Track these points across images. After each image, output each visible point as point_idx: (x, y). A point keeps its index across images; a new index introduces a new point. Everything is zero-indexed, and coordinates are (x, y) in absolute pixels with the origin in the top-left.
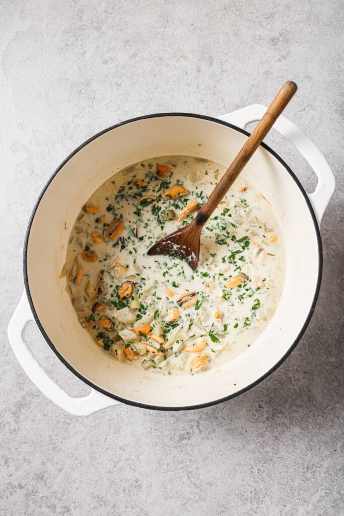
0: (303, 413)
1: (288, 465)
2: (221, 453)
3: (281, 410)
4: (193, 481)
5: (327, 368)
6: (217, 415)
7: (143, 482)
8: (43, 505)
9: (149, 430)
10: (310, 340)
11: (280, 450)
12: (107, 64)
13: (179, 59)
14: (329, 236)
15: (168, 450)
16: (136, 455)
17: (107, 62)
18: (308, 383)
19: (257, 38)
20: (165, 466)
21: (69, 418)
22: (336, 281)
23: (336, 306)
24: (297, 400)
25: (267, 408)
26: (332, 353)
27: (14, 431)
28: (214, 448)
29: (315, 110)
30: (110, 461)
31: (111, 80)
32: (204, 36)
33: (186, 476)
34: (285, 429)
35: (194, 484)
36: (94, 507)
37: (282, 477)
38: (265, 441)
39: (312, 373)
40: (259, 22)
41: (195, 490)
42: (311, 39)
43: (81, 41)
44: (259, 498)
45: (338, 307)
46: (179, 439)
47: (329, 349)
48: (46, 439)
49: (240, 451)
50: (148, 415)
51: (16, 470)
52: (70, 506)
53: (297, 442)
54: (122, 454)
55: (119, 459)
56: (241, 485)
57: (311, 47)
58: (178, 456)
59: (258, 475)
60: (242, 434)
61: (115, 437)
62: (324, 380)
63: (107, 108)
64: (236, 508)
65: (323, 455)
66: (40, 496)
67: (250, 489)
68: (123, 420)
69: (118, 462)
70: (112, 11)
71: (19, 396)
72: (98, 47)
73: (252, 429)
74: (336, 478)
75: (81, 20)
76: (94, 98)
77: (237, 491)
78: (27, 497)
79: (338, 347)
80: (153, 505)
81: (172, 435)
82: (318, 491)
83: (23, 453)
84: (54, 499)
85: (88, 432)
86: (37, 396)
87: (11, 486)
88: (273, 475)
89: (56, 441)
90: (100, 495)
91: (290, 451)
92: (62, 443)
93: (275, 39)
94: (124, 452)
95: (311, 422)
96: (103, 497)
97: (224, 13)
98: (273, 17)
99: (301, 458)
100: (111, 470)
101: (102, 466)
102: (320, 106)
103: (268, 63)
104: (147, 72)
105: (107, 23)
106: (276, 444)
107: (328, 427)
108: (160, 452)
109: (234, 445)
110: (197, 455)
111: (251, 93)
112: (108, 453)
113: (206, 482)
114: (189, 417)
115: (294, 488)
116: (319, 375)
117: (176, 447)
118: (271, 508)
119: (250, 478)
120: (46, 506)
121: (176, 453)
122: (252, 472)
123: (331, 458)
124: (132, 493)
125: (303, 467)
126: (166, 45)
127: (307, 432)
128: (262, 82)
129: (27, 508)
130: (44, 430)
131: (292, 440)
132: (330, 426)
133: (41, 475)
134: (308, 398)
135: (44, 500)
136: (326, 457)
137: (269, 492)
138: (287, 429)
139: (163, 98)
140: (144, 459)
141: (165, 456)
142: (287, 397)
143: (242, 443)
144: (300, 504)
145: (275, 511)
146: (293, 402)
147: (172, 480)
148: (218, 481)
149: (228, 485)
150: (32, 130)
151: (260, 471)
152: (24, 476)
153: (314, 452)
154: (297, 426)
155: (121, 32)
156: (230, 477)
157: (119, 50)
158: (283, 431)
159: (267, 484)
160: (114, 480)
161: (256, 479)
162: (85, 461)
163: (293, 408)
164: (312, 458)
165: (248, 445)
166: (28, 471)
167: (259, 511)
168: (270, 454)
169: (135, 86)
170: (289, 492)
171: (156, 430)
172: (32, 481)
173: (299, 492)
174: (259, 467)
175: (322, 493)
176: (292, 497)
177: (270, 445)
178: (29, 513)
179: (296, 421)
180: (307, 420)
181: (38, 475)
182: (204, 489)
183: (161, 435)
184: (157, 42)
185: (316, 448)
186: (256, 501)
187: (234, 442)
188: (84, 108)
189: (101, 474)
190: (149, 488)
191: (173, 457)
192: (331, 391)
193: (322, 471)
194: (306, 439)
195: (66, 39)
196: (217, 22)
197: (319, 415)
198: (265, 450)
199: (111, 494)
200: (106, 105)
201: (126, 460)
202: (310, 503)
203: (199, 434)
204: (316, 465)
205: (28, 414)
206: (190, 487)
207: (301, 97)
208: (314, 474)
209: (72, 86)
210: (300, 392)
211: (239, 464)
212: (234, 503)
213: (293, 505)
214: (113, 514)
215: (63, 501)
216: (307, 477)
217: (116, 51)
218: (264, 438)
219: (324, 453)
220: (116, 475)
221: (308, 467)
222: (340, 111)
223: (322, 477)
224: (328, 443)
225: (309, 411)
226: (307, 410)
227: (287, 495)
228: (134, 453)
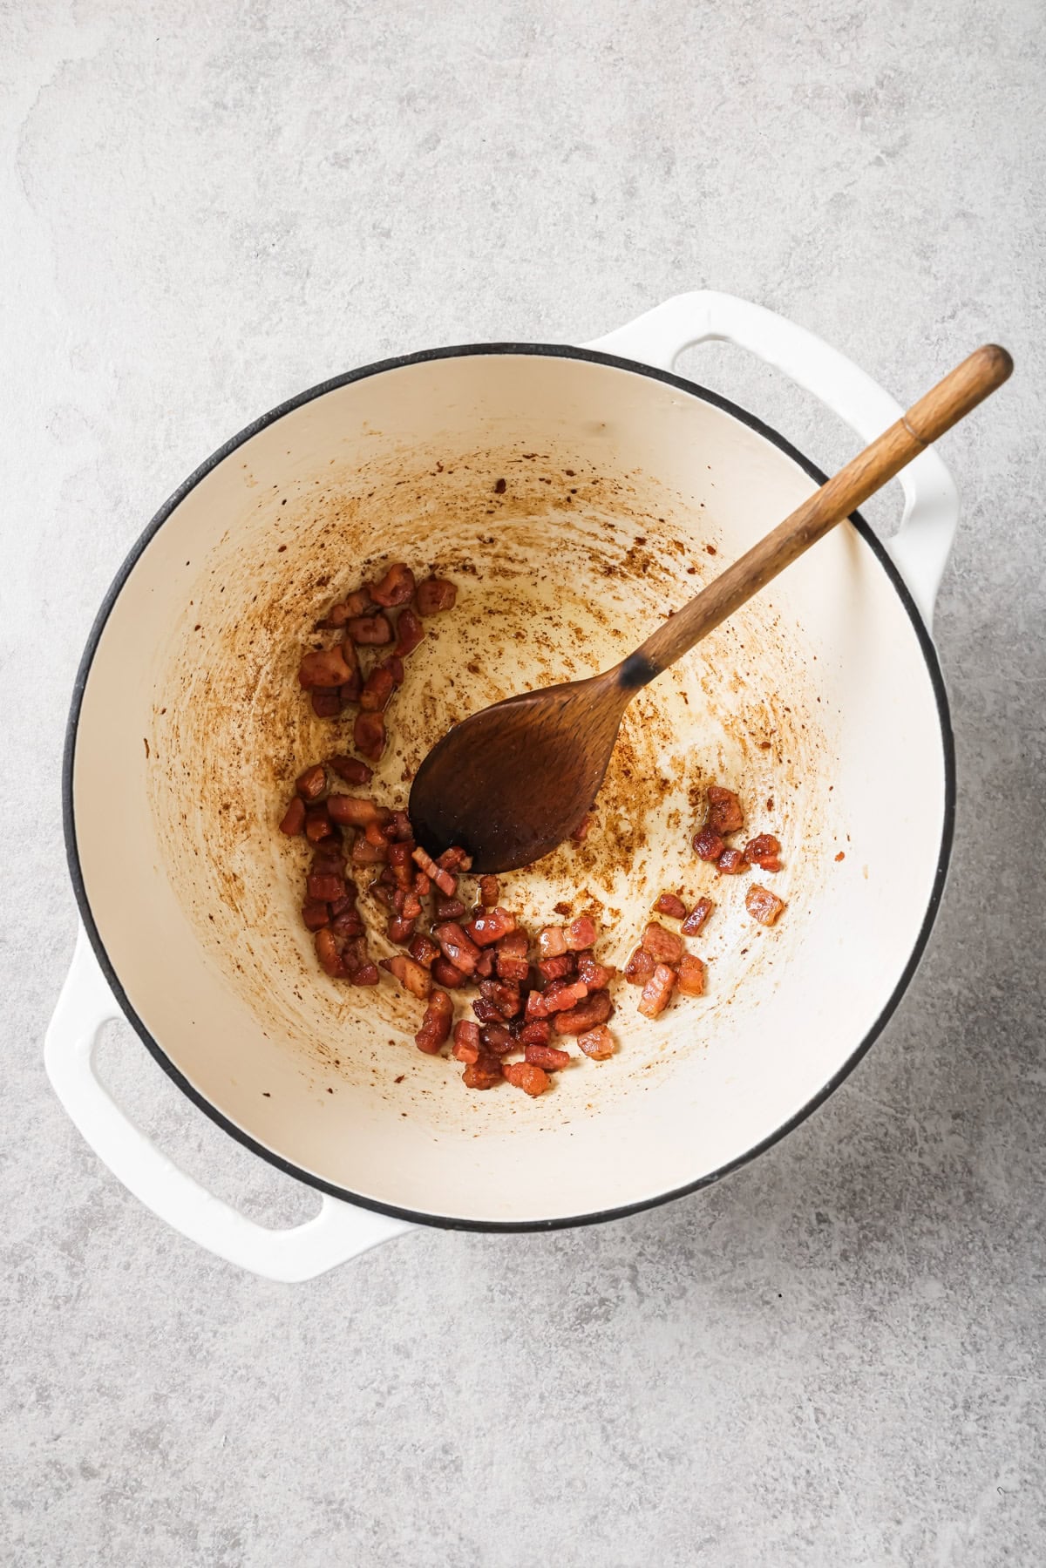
0: (951, 1238)
1: (907, 1396)
2: (703, 1360)
3: (884, 1231)
4: (620, 1447)
5: (1023, 1101)
6: (690, 1246)
7: (466, 1450)
8: (157, 1527)
9: (485, 1292)
10: (971, 1017)
11: (883, 1352)
12: (347, 168)
13: (567, 156)
14: (1028, 702)
15: (541, 1353)
16: (445, 1370)
17: (347, 160)
18: (966, 1148)
19: (809, 92)
20: (533, 1404)
24: (933, 1198)
25: (843, 1224)
27: (68, 1299)
28: (681, 1346)
29: (986, 316)
30: (366, 1387)
31: (359, 216)
32: (647, 85)
33: (599, 1431)
34: (896, 1288)
35: (623, 1457)
36: (314, 1533)
37: (892, 1433)
38: (836, 1323)
39: (975, 1117)
40: (813, 41)
41: (625, 1476)
42: (974, 97)
43: (266, 92)
44: (821, 1497)
46: (577, 1318)
48: (165, 1323)
49: (760, 1353)
50: (480, 1245)
51: (73, 1421)
52: (241, 1529)
53: (933, 1326)
54: (403, 1366)
55: (393, 1384)
56: (765, 1458)
57: (974, 121)
58: (574, 1370)
59: (815, 1426)
60: (767, 1303)
61: (379, 1316)
62: (1012, 1138)
63: (349, 304)
64: (750, 1529)
65: (1012, 1366)
66: (150, 1499)
67: (792, 1469)
68: (405, 1263)
69: (389, 1393)
71: (80, 1192)
72: (318, 113)
73: (796, 1287)
75: (264, 28)
76: (308, 274)
77: (755, 1477)
78: (109, 1502)
80: (498, 1523)
81: (555, 1307)
82: (997, 1475)
83: (96, 1366)
84: (192, 1509)
85: (297, 1300)
87: (59, 1471)
88: (862, 1428)
89: (197, 1329)
90: (333, 1494)
91: (913, 1353)
92: (214, 1336)
93: (864, 96)
94: (406, 1361)
95: (974, 1266)
96: (343, 1500)
97: (706, 14)
98: (858, 27)
99: (945, 1375)
100: (369, 1415)
101: (340, 1405)
102: (1001, 305)
103: (842, 171)
104: (469, 193)
105: (345, 37)
106: (869, 1332)
107: (1027, 1280)
108: (519, 1360)
109: (743, 1335)
110: (629, 1368)
111: (792, 263)
112: (358, 1364)
113: (659, 1450)
114: (606, 1251)
115: (925, 1466)
116: (1000, 1125)
117: (567, 1343)
118: (857, 1530)
119: (793, 1436)
120: (168, 1532)
121: (567, 1362)
122: (797, 1418)
123: (1037, 1374)
124: (432, 1486)
125: (952, 1402)
126: (529, 112)
127: (963, 1296)
128: (823, 231)
129: (106, 1538)
130: (161, 1295)
131: (918, 1319)
132: (1034, 1277)
133: (152, 1437)
134: (965, 1194)
135: (160, 1512)
136: (1022, 1373)
137: (850, 1478)
138: (902, 1287)
139: (522, 277)
140: (470, 1383)
141: (533, 1371)
142: (901, 1191)
143: (766, 1330)
144: (945, 1516)
145: (868, 1538)
146: (919, 1206)
147: (555, 1445)
148: (694, 1447)
149: (724, 1459)
150: (115, 371)
151: (821, 1416)
152: (98, 1438)
153: (984, 1357)
154: (932, 1277)
155: (389, 67)
156: (731, 1433)
157: (383, 124)
158: (890, 1294)
159: (843, 1455)
160: (378, 1446)
161: (812, 1439)
162: (287, 1389)
163: (921, 1222)
164: (978, 1375)
165: (785, 1337)
166: (110, 1423)
167: (818, 1539)
168: (853, 1362)
169: (434, 238)
170: (912, 1478)
171: (504, 1294)
172: (122, 1454)
173: (941, 1478)
174: (820, 1404)
175: (1012, 1483)
176: (918, 1493)
177: (852, 1336)
178: (115, 1551)
179: (929, 1262)
180: (964, 1259)
181: (141, 1434)
182: (654, 1473)
183: (522, 1307)
184: (500, 102)
185: (991, 1344)
186: (811, 1507)
187: (741, 1326)
188: (276, 303)
189: (336, 1430)
190: (484, 1470)
191: (558, 1375)
192: (1035, 1172)
193: (1010, 1414)
194: (962, 1317)
195: (218, 87)
196: (686, 43)
197: (999, 1245)
198: (837, 1352)
199: (369, 1491)
200: (343, 295)
201: (413, 1385)
202: (975, 1512)
203: (636, 1304)
204: (991, 1397)
205: (111, 1246)
206: (611, 1467)
207: (943, 277)
208: (987, 1425)
209: (238, 236)
210: (942, 1175)
211: (757, 1394)
212: (743, 1512)
213: (924, 1519)
214: (373, 1551)
215: (221, 1513)
216: (963, 1432)
217: (374, 125)
218: (833, 1314)
219: (1016, 1359)
220: (383, 1433)
221: (966, 1401)
223: (1011, 1433)
224: (1026, 1329)
225: (968, 1232)
226: (963, 1229)
227: (904, 1488)
228: (438, 1363)
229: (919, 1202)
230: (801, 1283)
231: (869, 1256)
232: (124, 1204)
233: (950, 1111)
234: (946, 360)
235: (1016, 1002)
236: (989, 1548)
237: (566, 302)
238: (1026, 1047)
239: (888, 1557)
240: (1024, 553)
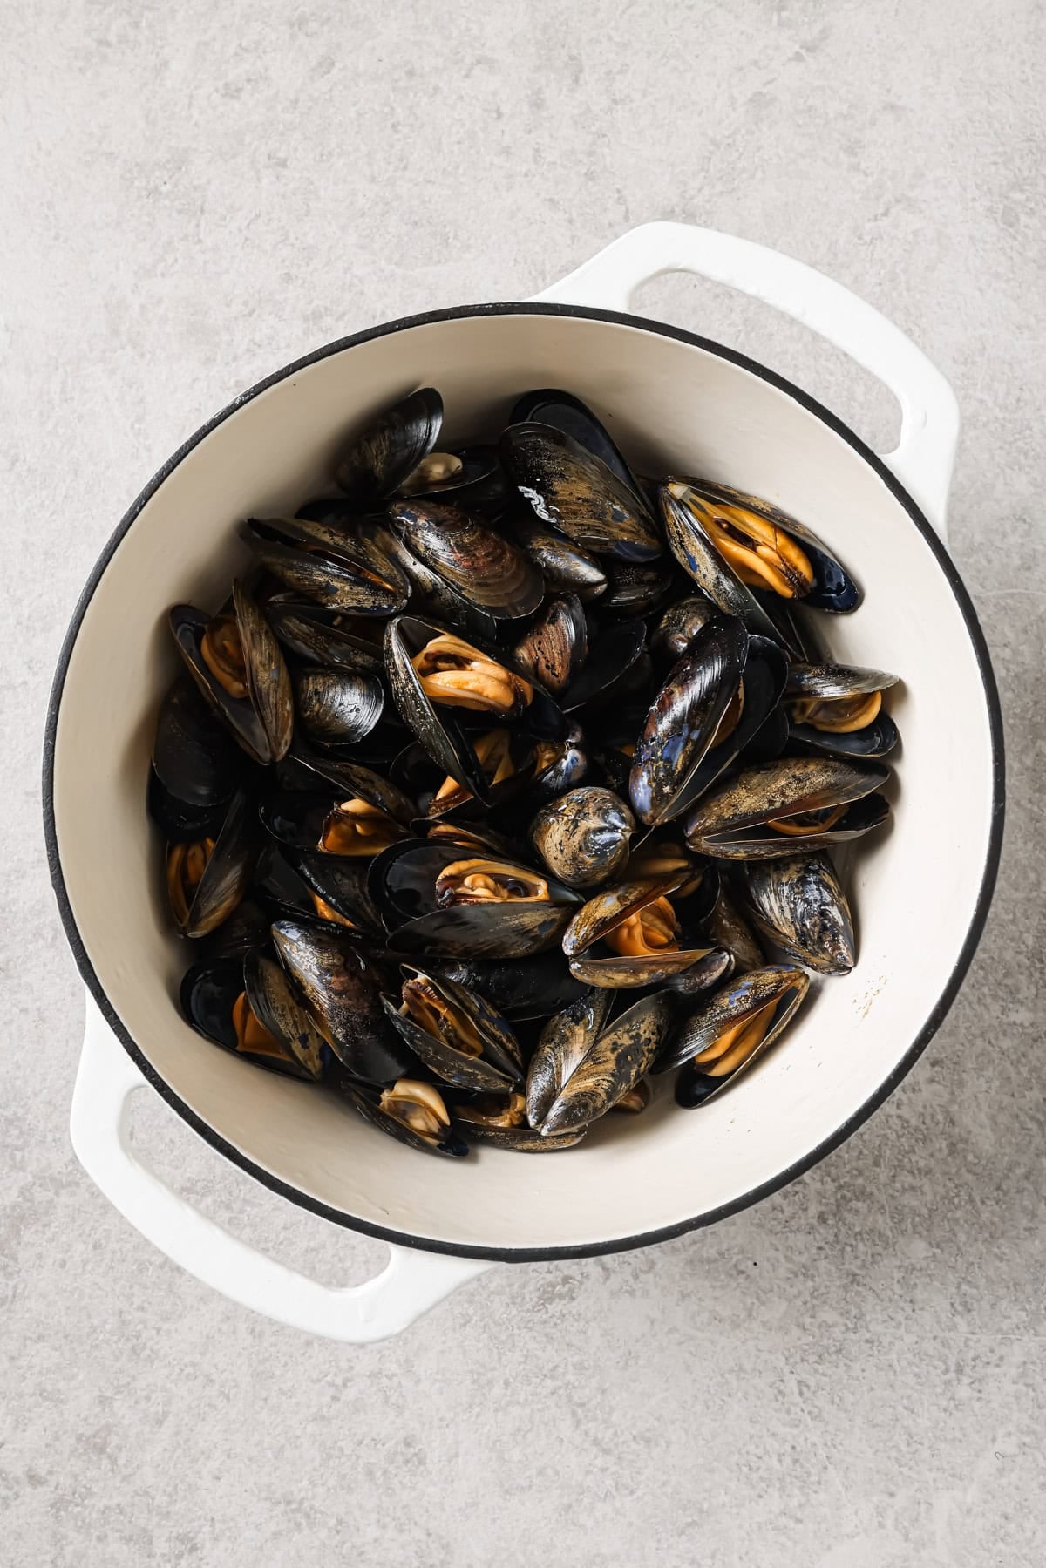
0: (935, 1195)
1: (895, 1363)
2: (676, 1336)
3: (863, 1189)
4: (592, 1432)
5: (1006, 1043)
7: (429, 1442)
8: (110, 1535)
11: (868, 1318)
12: (238, 98)
13: (470, 70)
14: (989, 616)
15: (503, 1337)
18: (947, 1096)
20: (497, 1390)
22: (1021, 761)
23: (1025, 843)
24: (914, 1151)
26: (1020, 996)
28: (652, 1323)
29: (921, 212)
30: (319, 1381)
31: (253, 147)
33: (570, 1416)
35: (596, 1442)
36: (275, 1534)
37: (880, 1403)
38: (816, 1289)
39: (955, 1063)
41: (599, 1462)
43: (151, 26)
44: (809, 1474)
45: (1030, 846)
46: (540, 1298)
47: (1009, 981)
48: (105, 1322)
49: (738, 1326)
51: (16, 1428)
52: (198, 1532)
53: (920, 1287)
54: (358, 1357)
55: (349, 1375)
56: (747, 1436)
57: (897, 10)
58: (539, 1353)
59: (799, 1399)
60: (742, 1272)
62: (997, 1083)
63: (246, 239)
64: (735, 1511)
65: (1005, 1325)
66: (101, 1505)
67: (776, 1446)
68: (354, 1248)
69: (345, 1385)
71: (10, 1188)
72: (206, 44)
73: (772, 1253)
76: (202, 211)
77: (737, 1456)
78: (59, 1510)
79: (1037, 975)
80: (467, 1517)
81: (516, 1287)
82: (994, 1440)
83: (37, 1369)
84: (145, 1514)
86: (69, 1184)
87: (5, 1480)
88: (850, 1398)
89: (140, 1327)
90: (292, 1493)
91: (900, 1317)
92: (158, 1334)
95: (962, 1222)
96: (303, 1499)
99: (935, 1338)
100: (325, 1410)
101: (293, 1400)
102: (936, 200)
103: (760, 68)
104: (367, 116)
106: (852, 1298)
107: (1018, 1234)
108: (480, 1345)
109: (718, 1308)
110: (598, 1348)
111: (712, 169)
112: (310, 1357)
113: (634, 1432)
115: (918, 1434)
116: (982, 1070)
117: (530, 1325)
118: (848, 1505)
119: (776, 1411)
120: (121, 1538)
121: (531, 1345)
122: (780, 1392)
123: (1032, 1331)
124: (396, 1480)
125: (943, 1367)
126: (427, 28)
127: (950, 1254)
128: (743, 132)
129: (58, 1547)
130: (99, 1293)
131: (903, 1282)
132: (1025, 1229)
133: (99, 1441)
134: (947, 1146)
135: (113, 1518)
136: (1016, 1331)
137: (839, 1451)
138: (886, 1248)
139: (427, 199)
140: (429, 1372)
141: (496, 1357)
142: (879, 1145)
143: (741, 1301)
144: (940, 1486)
145: (860, 1512)
146: (900, 1161)
147: (523, 1433)
148: (671, 1428)
149: (704, 1439)
151: (805, 1389)
152: (43, 1444)
153: (976, 1317)
154: (917, 1236)
156: (710, 1411)
157: (275, 50)
158: (873, 1256)
159: (830, 1428)
160: (336, 1442)
161: (796, 1414)
162: (236, 1386)
163: (902, 1178)
164: (969, 1336)
165: (763, 1308)
166: (55, 1429)
167: (808, 1517)
168: (836, 1330)
169: (332, 165)
170: (904, 1448)
172: (69, 1459)
173: (935, 1446)
174: (804, 1376)
175: (1009, 1446)
176: (912, 1463)
177: (833, 1303)
178: (69, 1560)
179: (913, 1220)
180: (949, 1215)
181: (88, 1439)
182: (629, 1457)
183: (480, 1289)
184: (396, 19)
185: (982, 1303)
186: (799, 1484)
187: (716, 1298)
188: (170, 244)
189: (290, 1427)
190: (449, 1461)
191: (522, 1359)
192: (1022, 1118)
193: (1005, 1375)
194: (950, 1276)
195: (101, 24)
197: (988, 1198)
198: (820, 1320)
199: (329, 1489)
200: (240, 231)
201: (369, 1377)
202: (972, 1479)
203: (601, 1280)
204: (985, 1360)
205: (45, 1244)
206: (583, 1453)
207: (873, 173)
208: (980, 1388)
209: (128, 175)
210: (923, 1127)
211: (736, 1369)
212: (726, 1493)
213: (918, 1490)
214: (337, 1550)
215: (175, 1517)
216: (956, 1397)
217: (265, 52)
218: (812, 1280)
219: (1010, 1317)
220: (341, 1428)
221: (958, 1365)
222: (1001, 211)
223: (1007, 1395)
224: (1019, 1284)
225: (953, 1185)
226: (948, 1182)
227: (896, 1459)
228: (394, 1352)
230: (777, 1250)
231: (849, 1217)
234: (881, 260)
235: (993, 938)
236: (988, 1515)
237: (474, 222)
238: (1006, 986)
239: (881, 1531)
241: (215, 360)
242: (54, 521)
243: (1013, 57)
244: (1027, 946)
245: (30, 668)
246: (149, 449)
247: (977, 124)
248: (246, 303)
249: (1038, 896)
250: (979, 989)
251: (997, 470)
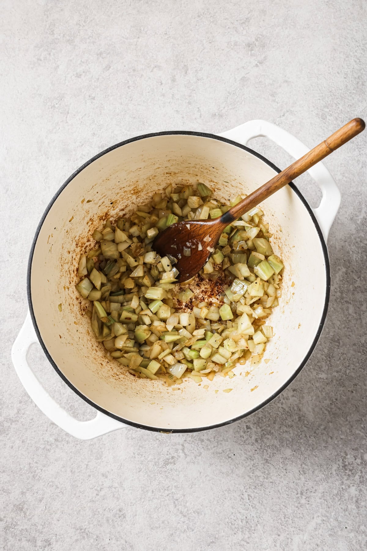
0: (294, 434)
1: (280, 490)
2: (208, 478)
3: (270, 431)
4: (180, 509)
5: (318, 385)
6: (202, 438)
7: (127, 511)
8: (23, 539)
9: (132, 454)
11: (271, 474)
12: (80, 78)
13: (153, 70)
15: (152, 476)
16: (119, 482)
18: (298, 402)
19: (233, 44)
20: (150, 494)
21: (49, 444)
24: (287, 419)
25: (255, 429)
26: (323, 369)
28: (200, 473)
29: (295, 115)
30: (92, 489)
31: (84, 93)
32: (178, 45)
33: (173, 503)
34: (275, 451)
35: (181, 513)
36: (76, 540)
37: (275, 504)
38: (254, 464)
39: (301, 391)
40: (234, 27)
41: (182, 519)
42: (288, 42)
43: (54, 55)
44: (251, 527)
46: (164, 463)
47: (319, 364)
48: (25, 467)
49: (228, 475)
50: (130, 438)
52: (51, 539)
53: (289, 465)
54: (105, 481)
55: (102, 487)
56: (231, 513)
57: (289, 51)
58: (163, 482)
59: (248, 501)
60: (230, 457)
61: (96, 463)
62: (314, 398)
63: (81, 122)
64: (226, 538)
65: (317, 479)
66: (20, 528)
67: (241, 517)
68: (105, 445)
69: (101, 490)
70: (84, 24)
72: (71, 60)
73: (240, 451)
74: (332, 504)
75: (53, 34)
76: (68, 113)
77: (228, 519)
78: (7, 530)
79: (328, 362)
80: (139, 536)
81: (156, 460)
82: (313, 518)
83: (2, 482)
84: (34, 532)
85: (69, 458)
86: (15, 421)
88: (265, 501)
89: (36, 469)
90: (82, 526)
91: (282, 475)
92: (41, 471)
93: (251, 44)
94: (106, 479)
95: (303, 443)
96: (85, 529)
97: (198, 21)
98: (248, 22)
99: (293, 482)
100: (94, 498)
101: (84, 495)
102: (300, 111)
103: (244, 69)
104: (120, 84)
105: (79, 35)
106: (266, 467)
107: (321, 448)
108: (144, 478)
109: (222, 469)
110: (183, 481)
111: (228, 101)
112: (90, 480)
113: (194, 510)
114: (173, 440)
115: (288, 515)
116: (310, 393)
117: (161, 472)
118: (264, 538)
119: (240, 505)
120: (26, 540)
121: (161, 479)
122: (242, 498)
123: (326, 482)
124: (116, 523)
125: (296, 492)
126: (140, 56)
127: (299, 454)
128: (239, 89)
129: (6, 543)
130: (23, 457)
131: (283, 463)
132: (324, 447)
133: (21, 507)
134: (298, 418)
135: (24, 533)
136: (321, 481)
137: (261, 520)
138: (277, 451)
139: (138, 110)
140: (128, 487)
141: (149, 482)
142: (275, 417)
143: (230, 467)
144: (295, 533)
145: (268, 541)
146: (282, 422)
147: (157, 509)
148: (206, 509)
149: (216, 513)
150: (6, 147)
151: (250, 498)
152: (3, 507)
153: (307, 476)
154: (288, 447)
155: (94, 44)
156: (219, 504)
157: (92, 63)
158: (273, 454)
159: (258, 511)
160: (97, 509)
161: (247, 506)
162: (66, 489)
163: (283, 428)
164: (305, 482)
165: (237, 469)
166: (7, 502)
167: (251, 542)
168: (261, 478)
169: (109, 99)
170: (283, 519)
171: (139, 455)
172: (11, 513)
173: (293, 519)
174: (250, 493)
175: (319, 521)
176: (286, 525)
177: (260, 469)
178: (9, 547)
179: (286, 442)
180: (299, 441)
181: (17, 506)
182: (192, 518)
183: (145, 460)
184: (130, 53)
185: (309, 471)
186: (248, 530)
187: (221, 466)
188: (58, 123)
189: (83, 504)
190: (133, 517)
191: (158, 484)
192: (323, 410)
193: (317, 496)
194: (299, 461)
195: (38, 54)
196: (191, 30)
197: (311, 436)
198: (255, 475)
199: (94, 525)
200: (80, 119)
201: (108, 488)
202: (306, 531)
203: (184, 458)
204: (310, 490)
205: (7, 440)
206: (177, 516)
207: (280, 102)
208: (309, 500)
209: (45, 101)
210: (290, 411)
211: (228, 490)
212: (224, 532)
213: (288, 534)
214: (96, 546)
215: (44, 533)
216: (301, 503)
217: (89, 63)
218: (253, 461)
219: (319, 476)
220: (99, 504)
221: (301, 492)
222: (321, 115)
223: (318, 503)
224: (322, 465)
225: (300, 431)
226: (298, 430)
227: (280, 523)
228: (117, 480)
229: (282, 421)
230: (241, 450)
231: (265, 440)
232: (11, 426)
233: (292, 389)
236: (311, 544)
237: (153, 117)
238: (318, 365)
239: (276, 548)
240: (311, 194)
241: (70, 160)
242: (19, 209)
243: (326, 66)
244: (325, 353)
245: (10, 256)
246: (49, 188)
247: (314, 87)
248: (80, 142)
249: (329, 337)
250: (309, 366)
251: (318, 198)
